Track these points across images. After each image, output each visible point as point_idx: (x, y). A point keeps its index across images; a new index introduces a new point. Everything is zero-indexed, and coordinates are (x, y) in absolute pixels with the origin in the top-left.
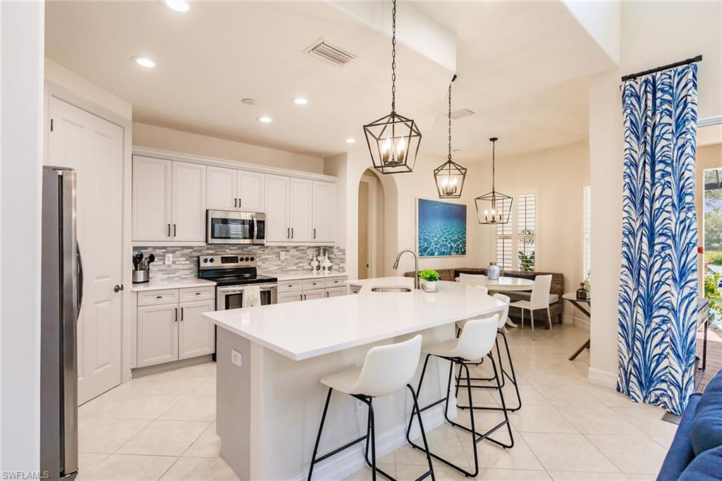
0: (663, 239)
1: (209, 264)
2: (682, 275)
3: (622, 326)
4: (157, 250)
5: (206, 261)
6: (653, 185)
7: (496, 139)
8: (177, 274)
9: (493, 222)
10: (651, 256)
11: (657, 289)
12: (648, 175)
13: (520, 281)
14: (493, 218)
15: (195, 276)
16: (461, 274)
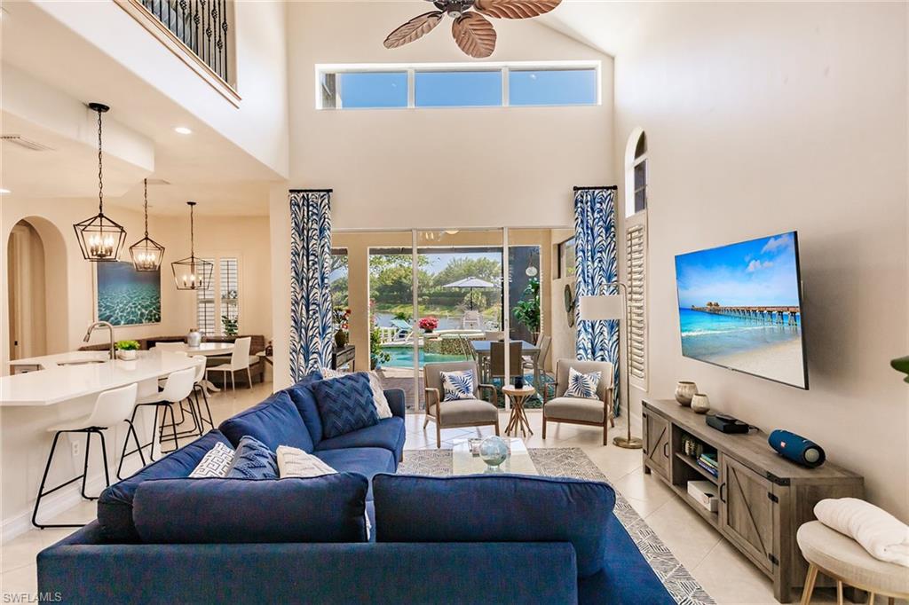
0: (314, 307)
2: (324, 330)
3: (292, 369)
6: (308, 270)
7: (195, 204)
9: (193, 288)
10: (308, 318)
11: (311, 340)
12: (305, 263)
13: (224, 346)
14: (193, 284)
16: (157, 344)
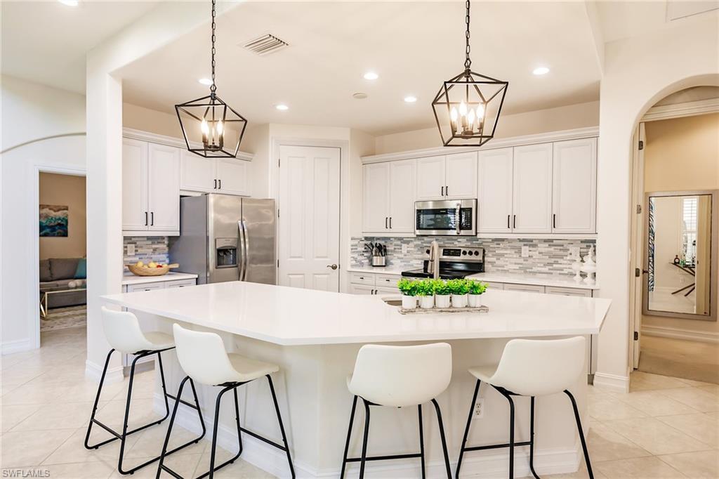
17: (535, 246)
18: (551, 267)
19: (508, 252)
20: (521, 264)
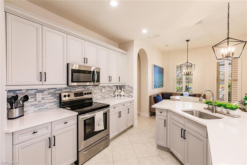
1: (67, 98)
4: (30, 91)
5: (65, 96)
7: (189, 40)
8: (46, 106)
9: (187, 74)
15: (58, 106)
17: (105, 88)
18: (109, 95)
19: (98, 91)
20: (102, 95)
